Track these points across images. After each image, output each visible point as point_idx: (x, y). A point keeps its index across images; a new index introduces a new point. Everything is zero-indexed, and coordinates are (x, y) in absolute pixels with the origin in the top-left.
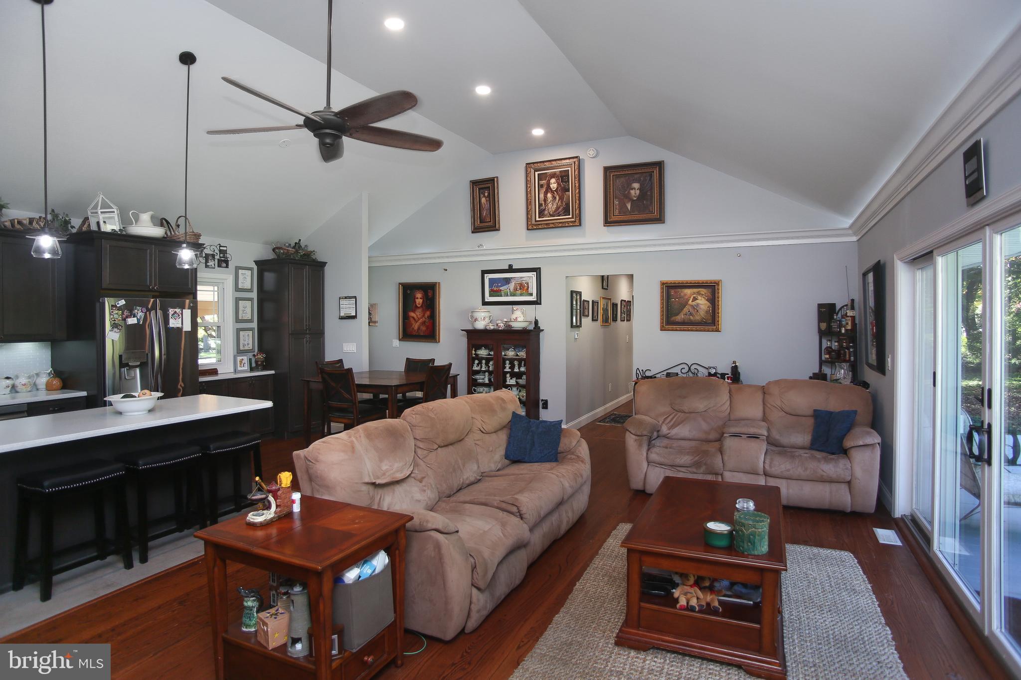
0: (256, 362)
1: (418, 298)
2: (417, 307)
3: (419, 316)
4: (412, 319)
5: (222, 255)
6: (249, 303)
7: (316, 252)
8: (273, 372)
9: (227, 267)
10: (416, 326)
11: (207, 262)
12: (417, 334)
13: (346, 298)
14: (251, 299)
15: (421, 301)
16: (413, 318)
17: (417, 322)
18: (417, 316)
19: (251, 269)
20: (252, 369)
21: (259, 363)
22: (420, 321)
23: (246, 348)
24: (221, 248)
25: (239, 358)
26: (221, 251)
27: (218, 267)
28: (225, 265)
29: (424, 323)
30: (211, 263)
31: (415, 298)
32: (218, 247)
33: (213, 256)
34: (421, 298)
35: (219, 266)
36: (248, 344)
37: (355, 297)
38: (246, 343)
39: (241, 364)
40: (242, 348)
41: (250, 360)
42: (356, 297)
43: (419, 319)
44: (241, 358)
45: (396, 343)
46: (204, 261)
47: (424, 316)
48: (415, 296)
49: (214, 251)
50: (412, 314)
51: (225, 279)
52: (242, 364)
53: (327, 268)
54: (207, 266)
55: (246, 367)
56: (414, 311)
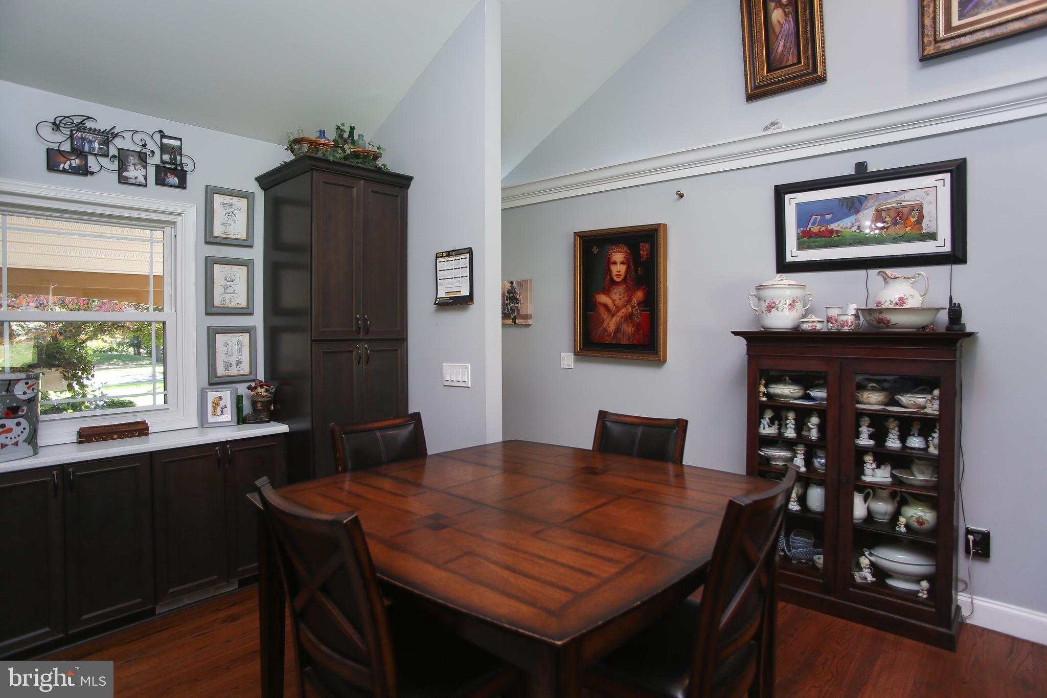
0: (254, 403)
1: (615, 263)
2: (613, 283)
3: (618, 302)
4: (602, 310)
5: (166, 157)
6: (241, 273)
7: (384, 150)
8: (283, 428)
9: (182, 185)
10: (611, 324)
11: (122, 167)
12: (614, 342)
13: (449, 254)
14: (247, 264)
15: (622, 269)
16: (606, 306)
17: (613, 316)
18: (614, 301)
19: (247, 196)
20: (241, 419)
21: (259, 405)
22: (620, 314)
23: (234, 371)
24: (165, 141)
25: (212, 396)
26: (164, 148)
27: (157, 184)
28: (174, 180)
29: (629, 318)
30: (134, 172)
31: (610, 263)
32: (157, 137)
33: (142, 158)
34: (622, 263)
35: (160, 182)
36: (239, 363)
37: (470, 251)
38: (233, 360)
39: (215, 409)
40: (221, 371)
41: (239, 399)
42: (470, 248)
43: (618, 309)
44: (216, 394)
45: (568, 359)
46: (115, 166)
47: (629, 301)
48: (609, 259)
49: (144, 145)
50: (603, 299)
51: (180, 215)
52: (219, 410)
53: (413, 193)
54: (123, 180)
55: (228, 417)
56: (607, 292)
